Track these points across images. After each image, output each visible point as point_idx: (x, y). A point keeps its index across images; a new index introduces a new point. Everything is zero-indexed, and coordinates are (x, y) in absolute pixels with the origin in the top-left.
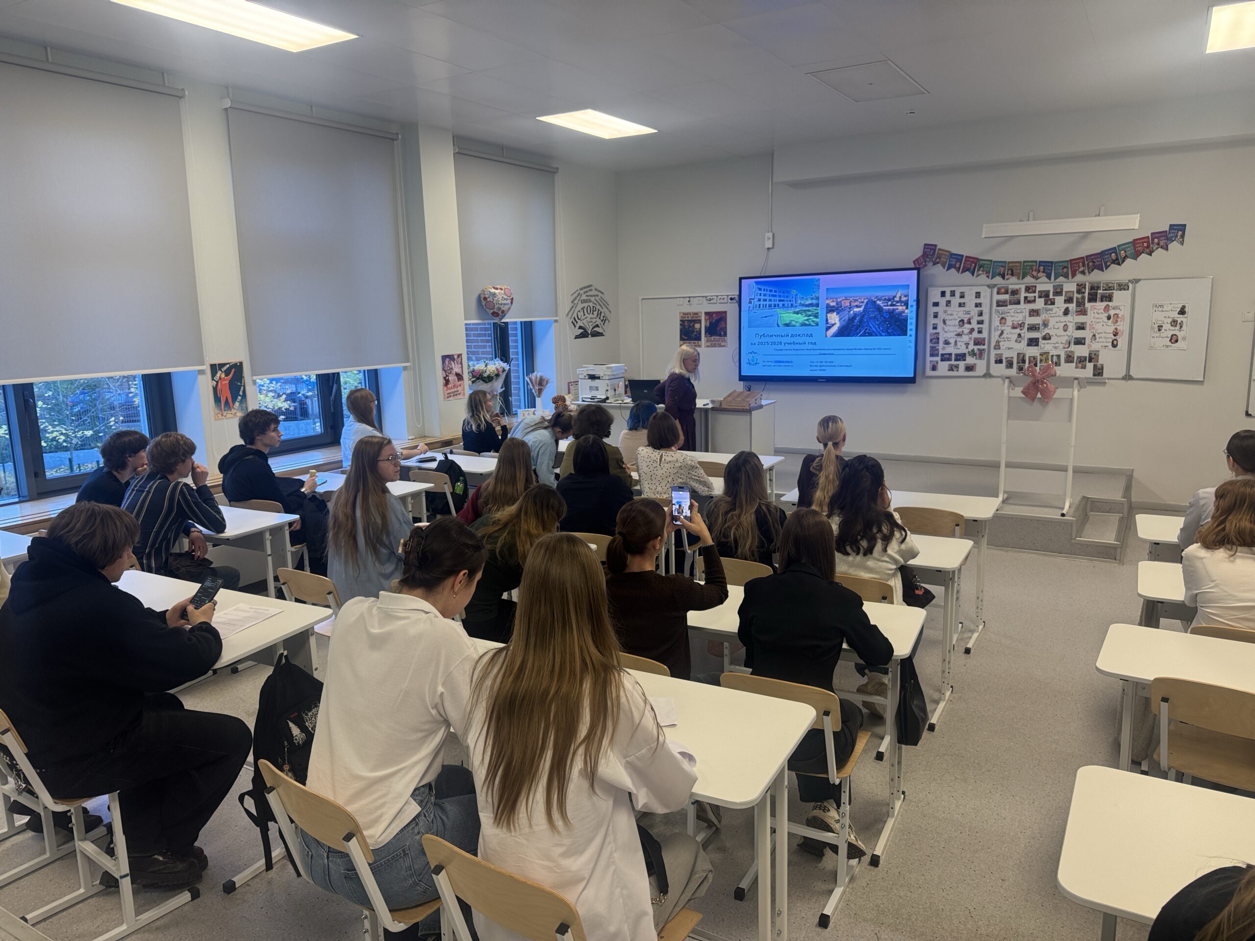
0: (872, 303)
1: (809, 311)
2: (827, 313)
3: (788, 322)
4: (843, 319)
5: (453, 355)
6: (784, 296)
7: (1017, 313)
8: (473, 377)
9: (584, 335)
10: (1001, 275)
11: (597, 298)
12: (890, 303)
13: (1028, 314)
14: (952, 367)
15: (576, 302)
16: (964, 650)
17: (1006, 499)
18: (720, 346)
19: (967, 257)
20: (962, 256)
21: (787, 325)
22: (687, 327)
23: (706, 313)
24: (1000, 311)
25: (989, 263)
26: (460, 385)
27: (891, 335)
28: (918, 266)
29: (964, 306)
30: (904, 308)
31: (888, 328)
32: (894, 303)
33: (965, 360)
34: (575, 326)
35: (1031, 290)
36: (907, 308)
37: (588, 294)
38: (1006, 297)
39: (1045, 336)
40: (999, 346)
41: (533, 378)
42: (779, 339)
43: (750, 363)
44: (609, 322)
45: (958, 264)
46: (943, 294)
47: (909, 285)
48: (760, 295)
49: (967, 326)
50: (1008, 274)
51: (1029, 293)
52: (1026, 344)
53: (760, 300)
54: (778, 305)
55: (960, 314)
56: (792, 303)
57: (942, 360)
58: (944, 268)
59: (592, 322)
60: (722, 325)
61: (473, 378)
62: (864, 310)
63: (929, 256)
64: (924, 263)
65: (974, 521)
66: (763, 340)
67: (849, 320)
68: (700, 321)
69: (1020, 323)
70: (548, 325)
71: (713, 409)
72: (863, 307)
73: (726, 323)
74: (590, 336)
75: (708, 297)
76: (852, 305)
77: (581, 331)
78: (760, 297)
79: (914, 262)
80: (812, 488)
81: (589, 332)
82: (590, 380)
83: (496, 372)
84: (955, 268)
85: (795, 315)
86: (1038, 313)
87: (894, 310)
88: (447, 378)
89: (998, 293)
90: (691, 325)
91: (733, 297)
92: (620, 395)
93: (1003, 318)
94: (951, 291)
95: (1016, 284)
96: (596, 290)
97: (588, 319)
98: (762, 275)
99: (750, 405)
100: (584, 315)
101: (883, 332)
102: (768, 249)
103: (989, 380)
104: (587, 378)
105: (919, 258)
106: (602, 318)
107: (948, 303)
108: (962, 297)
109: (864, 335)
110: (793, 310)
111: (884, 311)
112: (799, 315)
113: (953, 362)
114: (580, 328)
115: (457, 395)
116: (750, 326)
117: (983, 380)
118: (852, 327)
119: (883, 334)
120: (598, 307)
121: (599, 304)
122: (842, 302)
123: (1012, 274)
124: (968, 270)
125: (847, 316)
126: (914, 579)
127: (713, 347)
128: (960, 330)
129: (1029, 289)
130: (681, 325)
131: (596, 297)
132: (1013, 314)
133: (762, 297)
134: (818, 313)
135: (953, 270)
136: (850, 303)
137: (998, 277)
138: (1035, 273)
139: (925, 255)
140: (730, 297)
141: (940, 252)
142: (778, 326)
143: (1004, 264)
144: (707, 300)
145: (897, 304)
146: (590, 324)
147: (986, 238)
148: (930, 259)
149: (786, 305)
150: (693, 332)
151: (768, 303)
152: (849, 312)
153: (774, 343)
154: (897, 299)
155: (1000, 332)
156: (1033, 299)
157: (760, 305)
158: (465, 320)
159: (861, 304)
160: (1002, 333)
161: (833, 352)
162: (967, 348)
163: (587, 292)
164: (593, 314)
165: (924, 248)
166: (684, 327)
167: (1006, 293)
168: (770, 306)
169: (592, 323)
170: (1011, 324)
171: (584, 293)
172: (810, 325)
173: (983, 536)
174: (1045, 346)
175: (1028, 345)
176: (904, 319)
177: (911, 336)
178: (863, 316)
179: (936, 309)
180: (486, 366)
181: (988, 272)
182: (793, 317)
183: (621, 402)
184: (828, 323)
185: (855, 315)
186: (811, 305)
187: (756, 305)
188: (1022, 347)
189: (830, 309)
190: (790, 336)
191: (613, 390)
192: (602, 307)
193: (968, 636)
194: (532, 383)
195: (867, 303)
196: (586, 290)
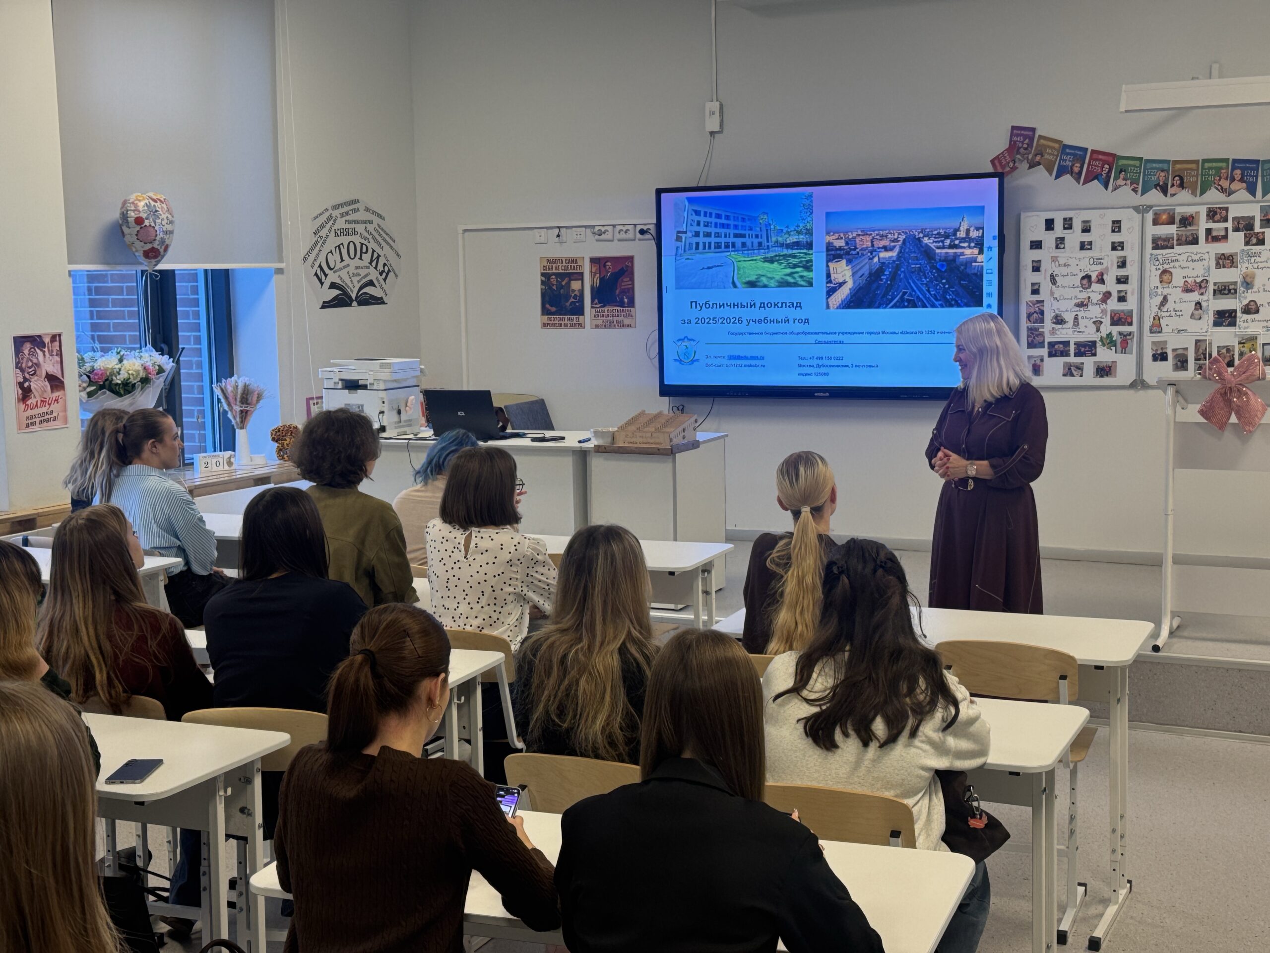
0: (913, 243)
1: (794, 256)
2: (828, 261)
3: (753, 278)
4: (860, 274)
5: (39, 336)
6: (743, 228)
7: (1193, 261)
8: (91, 383)
9: (342, 300)
10: (1160, 187)
11: (371, 228)
12: (948, 242)
13: (1213, 263)
14: (1070, 369)
15: (323, 233)
16: (1087, 943)
17: (1178, 627)
18: (623, 326)
19: (1093, 152)
20: (1087, 149)
21: (752, 284)
22: (554, 288)
23: (593, 260)
24: (1159, 257)
25: (1137, 163)
26: (57, 400)
27: (951, 306)
28: (1000, 170)
29: (1091, 249)
30: (976, 251)
31: (945, 291)
32: (957, 242)
33: (1095, 355)
34: (322, 283)
35: (1217, 217)
36: (981, 252)
37: (348, 218)
38: (1171, 230)
39: (1247, 305)
40: (1160, 326)
41: (230, 389)
42: (738, 312)
43: (680, 361)
44: (397, 276)
45: (1078, 165)
46: (1049, 225)
47: (983, 207)
48: (698, 224)
49: (1095, 286)
50: (1173, 185)
51: (1214, 222)
52: (1211, 322)
53: (697, 234)
54: (734, 245)
55: (1083, 263)
56: (760, 240)
57: (1050, 355)
58: (1051, 174)
59: (358, 274)
60: (624, 283)
61: (89, 386)
62: (899, 257)
63: (1022, 150)
64: (1011, 165)
65: (1097, 667)
66: (706, 313)
67: (871, 274)
68: (580, 276)
69: (1198, 280)
70: (264, 277)
71: (598, 449)
72: (897, 250)
73: (632, 280)
74: (355, 303)
75: (597, 228)
76: (876, 246)
77: (336, 292)
78: (697, 229)
79: (992, 161)
80: (769, 605)
81: (354, 296)
82: (347, 391)
83: (142, 374)
84: (1072, 173)
85: (767, 265)
86: (1232, 262)
87: (956, 256)
88: (26, 385)
89: (1156, 222)
90: (564, 283)
91: (645, 228)
92: (409, 423)
93: (1165, 272)
94: (1065, 219)
95: (1189, 205)
96: (367, 209)
97: (351, 270)
98: (701, 184)
99: (671, 440)
100: (342, 260)
101: (937, 300)
102: (712, 133)
103: (1142, 393)
104: (340, 386)
105: (1002, 153)
106: (380, 267)
107: (1060, 242)
108: (1086, 230)
109: (900, 305)
110: (763, 254)
111: (937, 258)
112: (775, 265)
113: (1072, 359)
114: (333, 286)
115: (48, 421)
116: (679, 287)
117: (1131, 392)
118: (878, 288)
119: (937, 303)
120: (372, 245)
121: (374, 238)
122: (858, 240)
123: (1182, 186)
124: (1096, 177)
125: (867, 266)
126: (968, 794)
127: (607, 327)
128: (1083, 295)
129: (1215, 213)
130: (543, 283)
131: (368, 225)
132: (1184, 264)
133: (702, 229)
134: (811, 261)
135: (1067, 177)
136: (872, 242)
137: (1154, 190)
138: (1225, 184)
139: (1013, 148)
140: (639, 228)
141: (1042, 141)
142: (735, 286)
143: (1165, 166)
144: (594, 233)
145: (962, 245)
146: (355, 279)
147: (1127, 111)
148: (1023, 155)
149: (749, 244)
150: (567, 297)
151: (713, 240)
152: (871, 259)
153: (725, 320)
154: (962, 234)
155: (1161, 298)
156: (1223, 233)
157: (697, 244)
158: (70, 263)
159: (893, 244)
160: (1165, 299)
161: (841, 338)
162: (1098, 330)
163: (347, 213)
164: (361, 258)
165: (1012, 135)
166: (550, 288)
167: (1171, 221)
168: (718, 246)
169: (359, 278)
170: (1182, 284)
171: (342, 215)
172: (796, 285)
173: (1119, 700)
174: (1247, 325)
175: (1216, 324)
176: (975, 274)
177: (989, 306)
178: (898, 268)
179: (1036, 254)
180: (121, 361)
181: (1134, 182)
182: (763, 268)
183: (412, 436)
184: (830, 282)
185: (883, 265)
186: (797, 245)
187: (690, 244)
188: (1204, 327)
189: (834, 254)
190: (758, 305)
191: (395, 413)
192: (380, 245)
193: (1097, 912)
194: (226, 398)
195: (904, 240)
196: (346, 209)
